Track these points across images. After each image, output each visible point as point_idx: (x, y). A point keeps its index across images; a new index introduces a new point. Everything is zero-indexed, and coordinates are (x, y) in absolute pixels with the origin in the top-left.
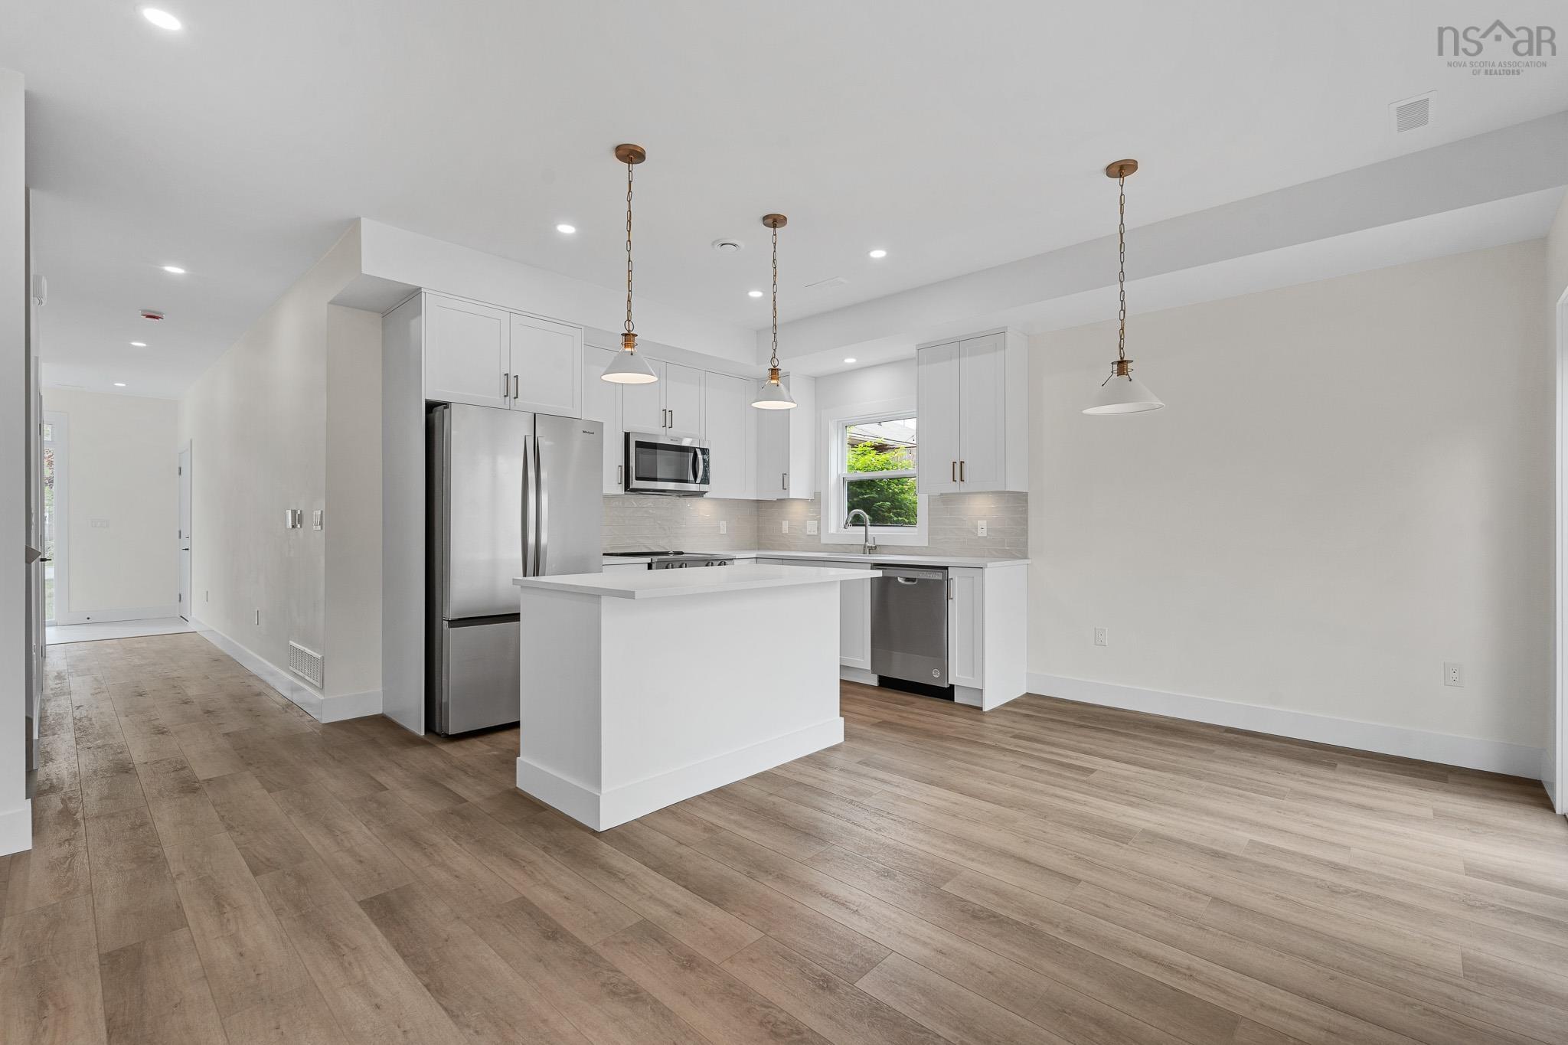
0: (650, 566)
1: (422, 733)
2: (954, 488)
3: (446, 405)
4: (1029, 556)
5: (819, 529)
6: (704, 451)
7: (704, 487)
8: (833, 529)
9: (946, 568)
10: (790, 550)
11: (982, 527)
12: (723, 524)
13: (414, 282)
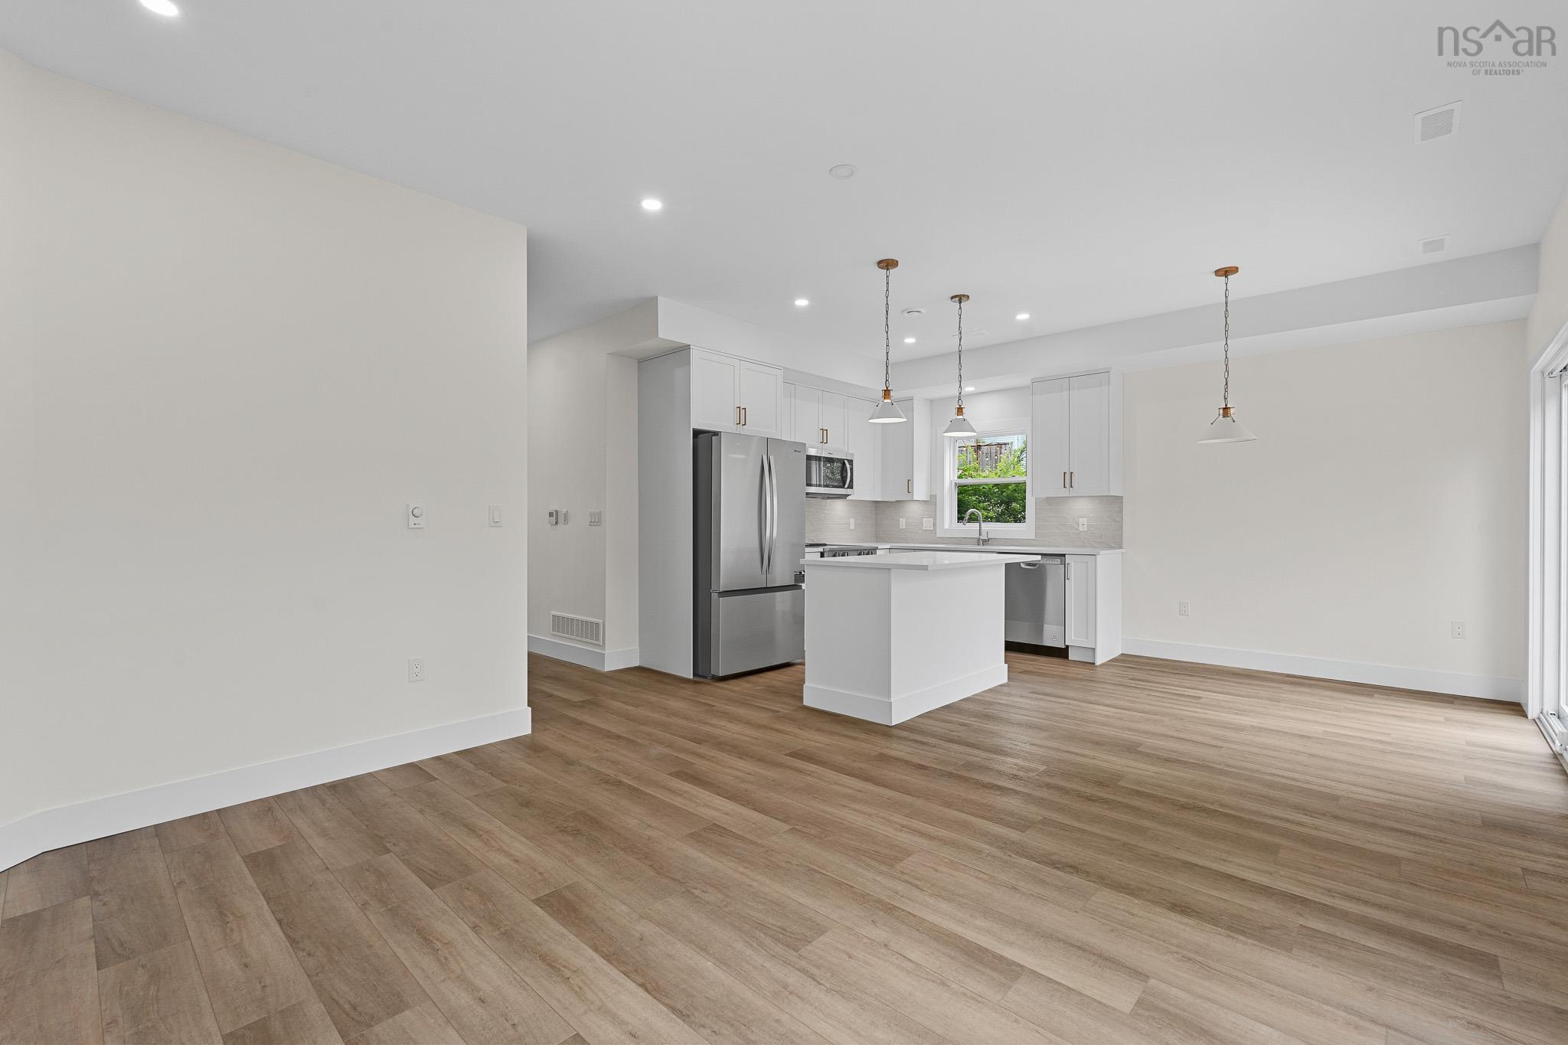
0: (822, 555)
1: (692, 677)
2: (1064, 493)
3: (716, 434)
4: (1124, 546)
5: (934, 525)
6: (851, 462)
7: (849, 491)
8: (946, 526)
9: (1065, 555)
10: (907, 543)
11: (1083, 524)
12: (852, 521)
13: (686, 342)
